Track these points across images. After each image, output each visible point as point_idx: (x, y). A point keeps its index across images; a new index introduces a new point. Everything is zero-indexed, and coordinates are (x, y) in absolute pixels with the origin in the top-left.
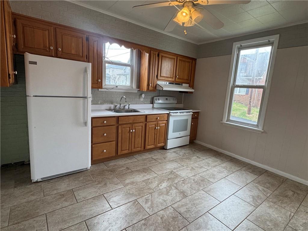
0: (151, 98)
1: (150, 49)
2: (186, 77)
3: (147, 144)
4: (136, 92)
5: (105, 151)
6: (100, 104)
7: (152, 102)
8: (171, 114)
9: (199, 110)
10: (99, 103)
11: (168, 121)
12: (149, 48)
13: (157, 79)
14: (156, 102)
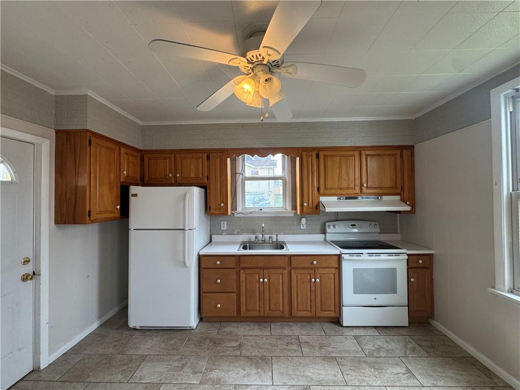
0: (322, 225)
1: (300, 150)
2: (388, 184)
3: (296, 307)
4: (292, 215)
5: (219, 305)
6: (237, 234)
7: (324, 232)
8: (343, 255)
9: (433, 250)
10: (236, 232)
11: (339, 268)
12: (298, 149)
13: (319, 194)
14: (328, 230)
